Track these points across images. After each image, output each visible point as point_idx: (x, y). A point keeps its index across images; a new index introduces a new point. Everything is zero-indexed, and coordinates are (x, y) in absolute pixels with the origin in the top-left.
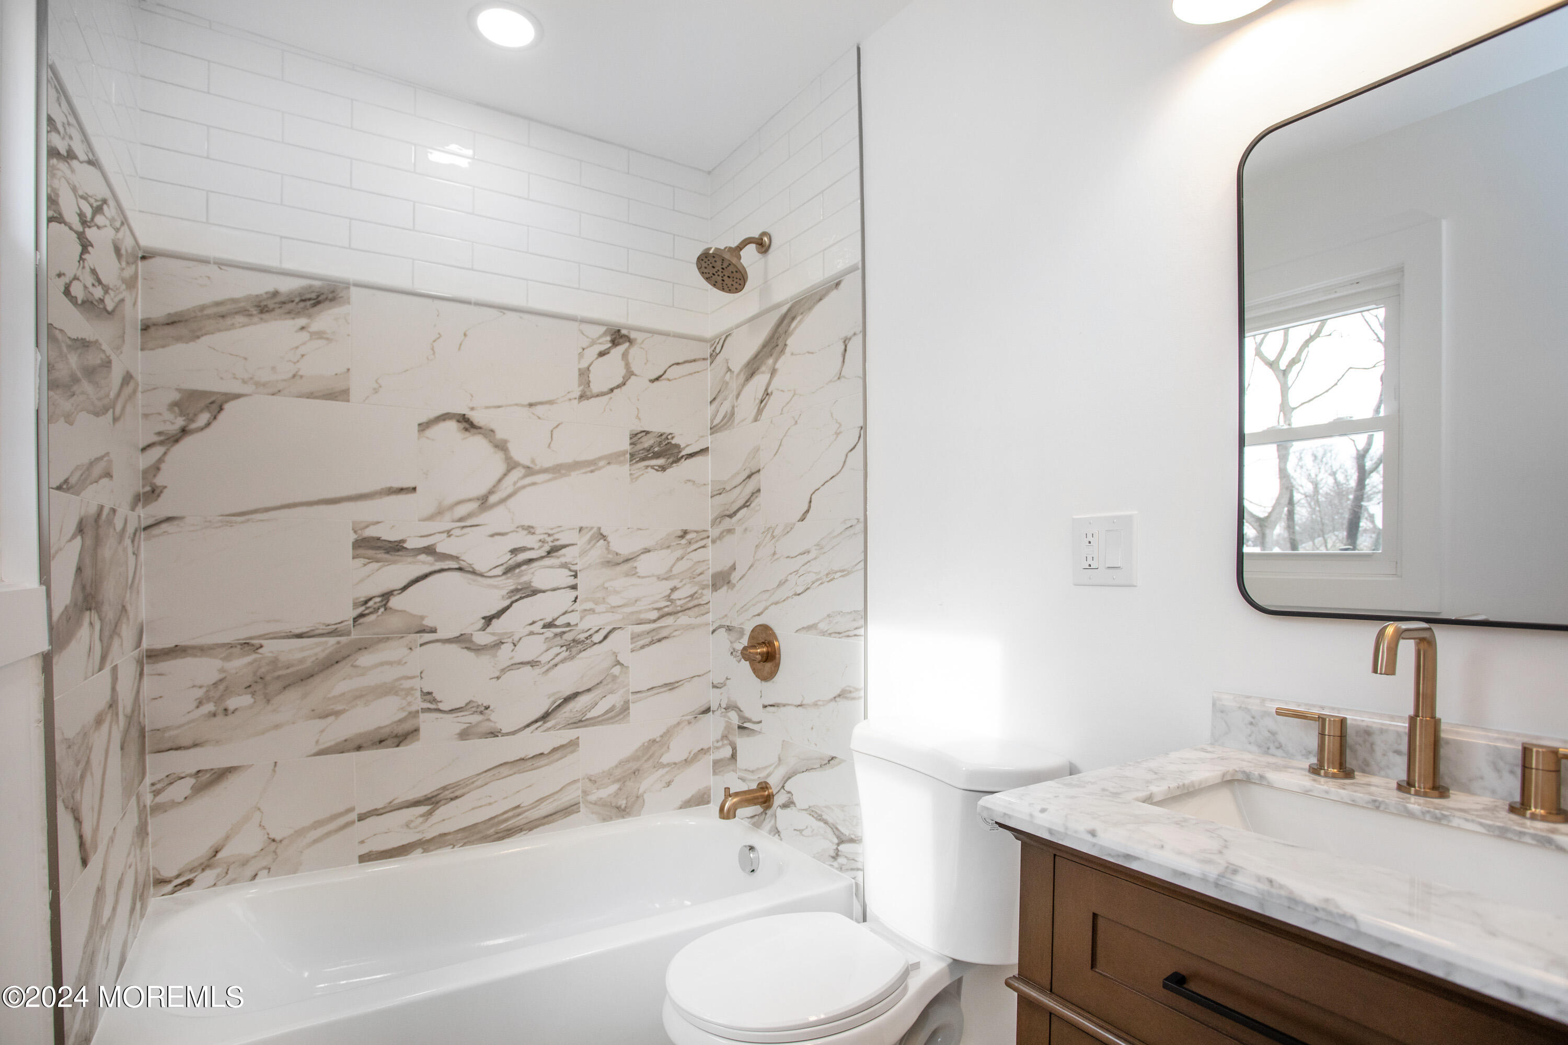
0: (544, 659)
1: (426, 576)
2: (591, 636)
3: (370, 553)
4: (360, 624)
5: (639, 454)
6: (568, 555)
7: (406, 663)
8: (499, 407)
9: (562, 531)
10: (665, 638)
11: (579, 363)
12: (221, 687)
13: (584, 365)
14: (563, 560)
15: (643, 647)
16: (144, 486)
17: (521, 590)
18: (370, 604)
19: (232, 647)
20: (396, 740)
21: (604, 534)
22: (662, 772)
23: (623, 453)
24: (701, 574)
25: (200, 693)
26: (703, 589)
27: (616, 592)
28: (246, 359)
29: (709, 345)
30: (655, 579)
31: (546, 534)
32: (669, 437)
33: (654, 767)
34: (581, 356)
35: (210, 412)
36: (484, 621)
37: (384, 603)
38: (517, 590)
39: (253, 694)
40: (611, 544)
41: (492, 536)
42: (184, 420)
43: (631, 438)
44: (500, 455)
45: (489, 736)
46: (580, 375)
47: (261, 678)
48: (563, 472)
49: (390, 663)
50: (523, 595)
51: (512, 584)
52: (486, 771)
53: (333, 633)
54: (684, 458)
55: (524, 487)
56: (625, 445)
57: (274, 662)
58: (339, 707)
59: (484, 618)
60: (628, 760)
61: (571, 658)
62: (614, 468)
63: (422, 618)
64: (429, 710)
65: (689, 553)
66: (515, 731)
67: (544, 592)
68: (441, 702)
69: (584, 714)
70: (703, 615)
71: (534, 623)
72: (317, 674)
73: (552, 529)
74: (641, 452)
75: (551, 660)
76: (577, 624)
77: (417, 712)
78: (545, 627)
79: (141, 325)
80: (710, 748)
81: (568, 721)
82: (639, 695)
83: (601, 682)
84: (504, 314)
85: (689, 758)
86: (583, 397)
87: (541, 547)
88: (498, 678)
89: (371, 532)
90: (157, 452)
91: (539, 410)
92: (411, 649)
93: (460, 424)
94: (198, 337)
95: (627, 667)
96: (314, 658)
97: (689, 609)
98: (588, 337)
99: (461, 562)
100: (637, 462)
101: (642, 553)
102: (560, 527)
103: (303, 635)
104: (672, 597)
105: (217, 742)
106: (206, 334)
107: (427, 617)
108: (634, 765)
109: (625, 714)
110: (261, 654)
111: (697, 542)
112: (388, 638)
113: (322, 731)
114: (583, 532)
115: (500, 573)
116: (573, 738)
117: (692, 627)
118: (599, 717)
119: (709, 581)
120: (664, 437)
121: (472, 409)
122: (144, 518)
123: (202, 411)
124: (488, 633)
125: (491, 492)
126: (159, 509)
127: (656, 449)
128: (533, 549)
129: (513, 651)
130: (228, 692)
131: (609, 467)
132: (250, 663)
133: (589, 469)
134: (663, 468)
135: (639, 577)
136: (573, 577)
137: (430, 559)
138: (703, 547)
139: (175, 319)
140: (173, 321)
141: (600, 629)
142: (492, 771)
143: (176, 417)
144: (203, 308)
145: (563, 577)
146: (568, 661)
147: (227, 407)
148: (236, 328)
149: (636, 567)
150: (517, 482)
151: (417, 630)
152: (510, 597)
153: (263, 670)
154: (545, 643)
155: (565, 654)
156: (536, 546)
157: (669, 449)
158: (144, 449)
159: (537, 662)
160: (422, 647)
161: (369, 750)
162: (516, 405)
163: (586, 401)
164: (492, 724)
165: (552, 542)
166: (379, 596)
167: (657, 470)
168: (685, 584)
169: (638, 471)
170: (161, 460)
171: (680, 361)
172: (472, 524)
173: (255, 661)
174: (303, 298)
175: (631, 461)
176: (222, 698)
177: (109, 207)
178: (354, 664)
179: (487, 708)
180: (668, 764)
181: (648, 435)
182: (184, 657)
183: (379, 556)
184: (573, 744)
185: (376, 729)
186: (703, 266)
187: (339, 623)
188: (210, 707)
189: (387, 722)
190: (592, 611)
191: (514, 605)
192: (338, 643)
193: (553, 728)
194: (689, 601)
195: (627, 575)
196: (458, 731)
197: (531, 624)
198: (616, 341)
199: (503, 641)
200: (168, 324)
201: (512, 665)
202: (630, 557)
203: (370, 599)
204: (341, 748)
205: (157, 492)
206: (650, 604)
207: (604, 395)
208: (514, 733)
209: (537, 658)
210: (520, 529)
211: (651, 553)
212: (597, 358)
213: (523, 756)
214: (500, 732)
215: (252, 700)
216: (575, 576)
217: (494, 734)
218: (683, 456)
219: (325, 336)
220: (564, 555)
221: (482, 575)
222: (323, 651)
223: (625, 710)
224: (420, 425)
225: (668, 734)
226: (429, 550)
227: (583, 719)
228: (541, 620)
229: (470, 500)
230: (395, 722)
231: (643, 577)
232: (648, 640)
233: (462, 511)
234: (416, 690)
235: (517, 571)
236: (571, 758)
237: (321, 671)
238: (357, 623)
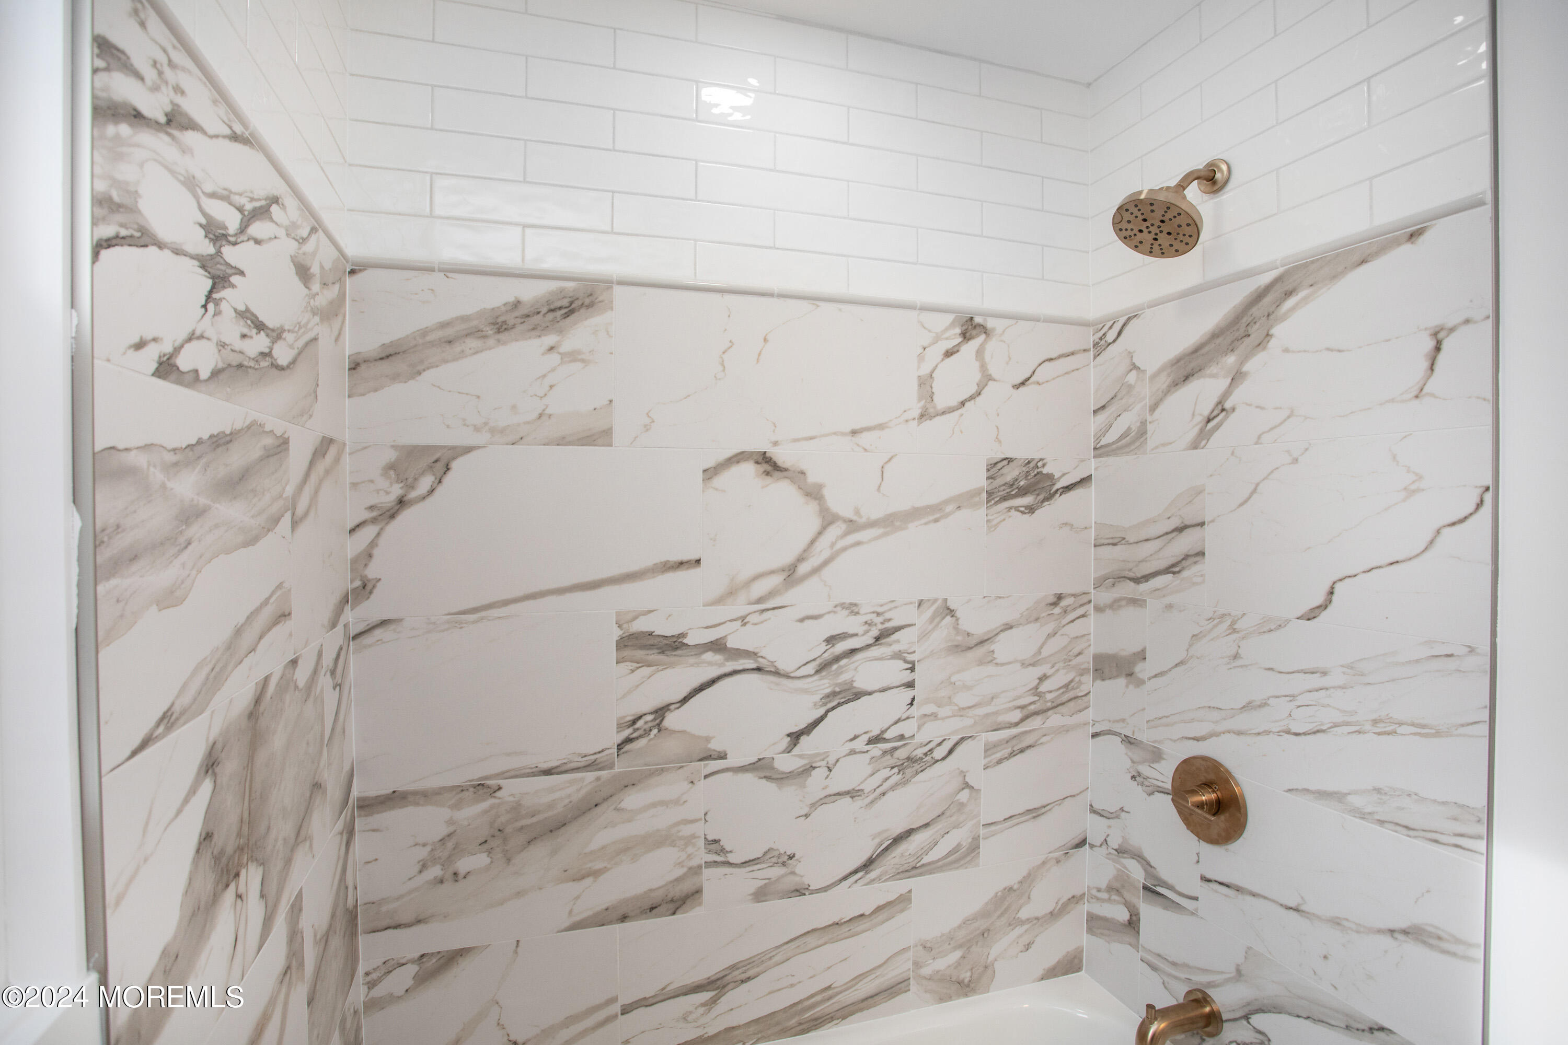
0: (868, 786)
1: (713, 682)
2: (931, 750)
3: (640, 654)
4: (626, 752)
5: (999, 491)
6: (902, 640)
7: (685, 802)
8: (811, 438)
9: (896, 607)
10: (1030, 746)
11: (919, 368)
12: (450, 845)
13: (925, 370)
14: (896, 648)
15: (999, 762)
16: (352, 581)
17: (839, 693)
18: (640, 724)
19: (462, 790)
20: (672, 906)
21: (952, 608)
22: (1019, 930)
23: (978, 492)
24: (1080, 654)
25: (423, 853)
26: (1082, 675)
27: (967, 688)
28: (478, 397)
29: (1091, 330)
30: (1018, 665)
31: (873, 612)
32: (1040, 464)
33: (1010, 925)
34: (921, 358)
35: (434, 475)
36: (789, 739)
37: (658, 721)
38: (834, 694)
39: (490, 852)
40: (960, 622)
41: (802, 620)
42: (401, 488)
43: (988, 470)
44: (813, 507)
45: (793, 894)
46: (920, 385)
47: (500, 830)
48: (898, 524)
49: (663, 803)
50: (843, 700)
51: (828, 685)
52: (787, 943)
53: (592, 766)
54: (1059, 492)
55: (845, 549)
56: (980, 480)
57: (516, 808)
58: (598, 865)
59: (788, 735)
60: (974, 918)
61: (904, 783)
62: (965, 513)
63: (708, 739)
64: (715, 864)
65: (1064, 626)
66: (828, 886)
67: (870, 694)
68: (731, 852)
69: (920, 858)
70: (1080, 711)
71: (855, 737)
72: (570, 822)
73: (882, 606)
74: (1004, 487)
75: (878, 787)
76: (914, 735)
77: (700, 867)
78: (870, 742)
79: (349, 363)
80: (1084, 894)
81: (899, 869)
82: (993, 828)
83: (943, 814)
84: (818, 306)
85: (1056, 911)
86: (922, 416)
87: (867, 632)
88: (807, 816)
89: (641, 625)
90: (369, 532)
91: (865, 439)
92: (692, 782)
93: (759, 466)
94: (419, 373)
95: (978, 791)
96: (567, 801)
97: (1063, 704)
98: (930, 331)
99: (760, 660)
100: (996, 503)
101: (1001, 631)
102: (893, 601)
103: (553, 771)
104: (1039, 690)
105: (445, 917)
106: (428, 368)
107: (713, 737)
108: (982, 924)
109: (973, 855)
110: (500, 798)
111: (1075, 609)
112: (662, 770)
113: (577, 898)
114: (924, 606)
115: (812, 672)
116: (904, 891)
117: (1065, 729)
118: (939, 860)
119: (1089, 663)
120: (1032, 465)
121: (775, 444)
122: (353, 624)
123: (423, 473)
124: (792, 755)
125: (801, 559)
126: (371, 610)
127: (1022, 483)
128: (856, 635)
129: (827, 778)
130: (459, 850)
131: (959, 514)
132: (485, 812)
133: (931, 518)
134: (1031, 510)
135: (997, 664)
136: (910, 671)
137: (718, 658)
138: (1083, 616)
139: (391, 351)
140: (388, 355)
141: (945, 740)
142: (797, 941)
143: (391, 484)
144: (424, 332)
145: (895, 672)
146: (900, 786)
147: (454, 465)
148: (466, 357)
149: (993, 651)
150: (836, 542)
151: (702, 756)
152: (825, 704)
153: (503, 819)
154: (869, 764)
155: (896, 778)
156: (860, 630)
157: (1038, 483)
158: (352, 531)
159: (859, 790)
160: (707, 780)
161: (637, 920)
162: (835, 434)
163: (928, 422)
164: (797, 879)
165: (882, 623)
166: (651, 713)
167: (1023, 513)
168: (1058, 670)
169: (998, 515)
170: (373, 544)
171: (1053, 356)
172: (775, 606)
173: (492, 807)
174: (552, 307)
175: (987, 503)
176: (450, 859)
177: (283, 207)
178: (619, 806)
179: (791, 857)
180: (1028, 919)
181: (1011, 463)
182: (404, 806)
183: (651, 658)
184: (904, 900)
185: (645, 893)
186: (1125, 219)
187: (599, 752)
188: (435, 871)
189: (662, 883)
190: (934, 716)
191: (830, 714)
192: (598, 779)
193: (878, 879)
194: (1063, 693)
195: (981, 663)
196: (752, 890)
197: (852, 740)
198: (968, 335)
199: (814, 765)
200: (382, 359)
201: (826, 797)
202: (986, 638)
203: (640, 717)
204: (601, 919)
205: (369, 587)
206: (1010, 702)
207: (953, 411)
208: (825, 889)
209: (859, 785)
210: (839, 609)
211: (1014, 630)
212: (943, 360)
213: (836, 920)
214: (807, 889)
215: (489, 860)
216: (912, 669)
217: (800, 892)
218: (1058, 490)
219: (580, 357)
220: (898, 641)
221: (787, 676)
222: (578, 790)
223: (974, 850)
224: (704, 471)
225: (1029, 879)
226: (718, 646)
227: (918, 865)
228: (865, 733)
229: (772, 572)
230: (671, 882)
231: (1002, 665)
232: (1006, 752)
233: (761, 588)
234: (699, 837)
235: (835, 667)
236: (901, 918)
237: (576, 818)
238: (623, 750)
